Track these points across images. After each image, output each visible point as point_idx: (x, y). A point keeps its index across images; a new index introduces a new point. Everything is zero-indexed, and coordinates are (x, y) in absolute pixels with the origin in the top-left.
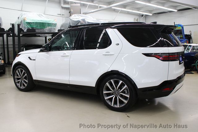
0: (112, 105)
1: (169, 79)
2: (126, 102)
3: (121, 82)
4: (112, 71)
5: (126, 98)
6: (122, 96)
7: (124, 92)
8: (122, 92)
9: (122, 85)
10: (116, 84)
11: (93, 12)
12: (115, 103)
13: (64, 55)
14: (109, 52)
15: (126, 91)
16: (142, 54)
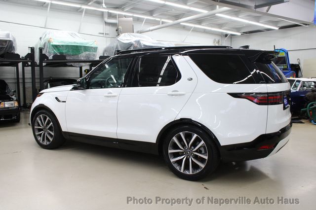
0: (182, 171)
1: (268, 132)
2: (203, 166)
3: (195, 135)
4: (181, 119)
5: (202, 160)
6: (196, 157)
7: (199, 151)
8: (196, 151)
9: (197, 141)
10: (188, 139)
11: (152, 30)
12: (187, 167)
13: (110, 95)
14: (177, 91)
15: (202, 149)
16: (228, 93)
